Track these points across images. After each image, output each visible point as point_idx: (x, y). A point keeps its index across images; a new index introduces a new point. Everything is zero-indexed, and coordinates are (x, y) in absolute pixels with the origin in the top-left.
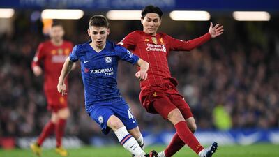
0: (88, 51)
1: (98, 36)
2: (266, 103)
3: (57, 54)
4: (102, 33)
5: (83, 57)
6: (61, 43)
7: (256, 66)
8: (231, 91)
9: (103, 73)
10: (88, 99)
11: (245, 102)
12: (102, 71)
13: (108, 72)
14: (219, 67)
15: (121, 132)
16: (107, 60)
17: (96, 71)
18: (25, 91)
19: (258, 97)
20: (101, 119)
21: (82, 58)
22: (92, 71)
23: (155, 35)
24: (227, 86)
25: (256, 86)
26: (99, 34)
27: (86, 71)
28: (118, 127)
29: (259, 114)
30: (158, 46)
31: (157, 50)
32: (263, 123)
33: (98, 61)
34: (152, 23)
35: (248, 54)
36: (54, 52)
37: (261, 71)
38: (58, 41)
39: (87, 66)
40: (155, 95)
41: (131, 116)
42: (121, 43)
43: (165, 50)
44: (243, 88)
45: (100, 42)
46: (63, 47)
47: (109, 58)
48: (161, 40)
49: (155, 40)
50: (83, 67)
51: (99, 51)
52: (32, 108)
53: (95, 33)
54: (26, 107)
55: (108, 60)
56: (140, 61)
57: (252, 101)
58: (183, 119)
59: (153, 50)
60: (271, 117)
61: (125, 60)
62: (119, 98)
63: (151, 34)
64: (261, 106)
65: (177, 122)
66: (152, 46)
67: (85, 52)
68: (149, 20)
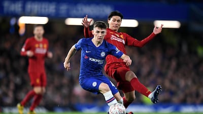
1: (100, 34)
2: (178, 86)
3: (39, 47)
4: (103, 32)
6: (41, 39)
7: (170, 59)
8: (153, 76)
9: (97, 62)
11: (163, 84)
14: (144, 60)
18: (7, 74)
19: (172, 82)
22: (90, 59)
24: (149, 73)
25: (170, 73)
26: (100, 33)
29: (172, 93)
32: (175, 100)
35: (164, 51)
36: (37, 46)
37: (174, 63)
39: (88, 55)
44: (161, 75)
45: (100, 38)
46: (43, 43)
52: (12, 86)
54: (8, 86)
55: (103, 54)
57: (167, 84)
60: (181, 95)
63: (115, 30)
64: (173, 88)
68: (114, 20)
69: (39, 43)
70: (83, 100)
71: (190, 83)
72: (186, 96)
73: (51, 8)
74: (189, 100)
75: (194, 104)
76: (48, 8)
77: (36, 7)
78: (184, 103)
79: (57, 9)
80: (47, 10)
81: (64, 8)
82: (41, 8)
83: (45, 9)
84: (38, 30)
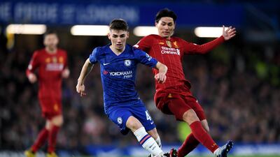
0: (107, 54)
1: (119, 39)
2: (230, 118)
3: (51, 62)
5: (103, 60)
6: (55, 51)
7: (219, 81)
9: (122, 76)
10: (107, 100)
12: (121, 74)
13: (127, 75)
15: (140, 132)
16: (126, 63)
17: (116, 74)
19: (222, 113)
20: (120, 120)
21: (101, 60)
22: (111, 74)
23: (169, 38)
25: (219, 101)
26: (119, 37)
27: (105, 73)
28: (137, 128)
29: (223, 129)
30: (172, 49)
31: (172, 53)
33: (117, 64)
34: (166, 27)
35: (210, 69)
36: (48, 60)
37: (224, 87)
38: (52, 50)
39: (106, 68)
40: (170, 96)
41: (149, 118)
42: (137, 46)
43: (179, 54)
45: (120, 45)
46: (58, 56)
47: (128, 61)
48: (175, 43)
49: (169, 44)
50: (102, 69)
51: (118, 54)
53: (115, 36)
55: (128, 63)
56: (159, 64)
58: (198, 119)
59: (168, 52)
60: (234, 131)
61: (143, 63)
62: (137, 100)
63: (165, 38)
64: (223, 121)
65: (192, 122)
66: (167, 49)
67: (104, 55)
68: (164, 24)
69: (51, 56)
70: (97, 141)
71: (246, 113)
72: (242, 132)
73: (51, 12)
74: (246, 137)
75: (253, 143)
76: (47, 12)
77: (29, 10)
78: (239, 141)
79: (59, 13)
80: (45, 15)
81: (68, 11)
82: (37, 13)
83: (42, 13)
84: (49, 40)
